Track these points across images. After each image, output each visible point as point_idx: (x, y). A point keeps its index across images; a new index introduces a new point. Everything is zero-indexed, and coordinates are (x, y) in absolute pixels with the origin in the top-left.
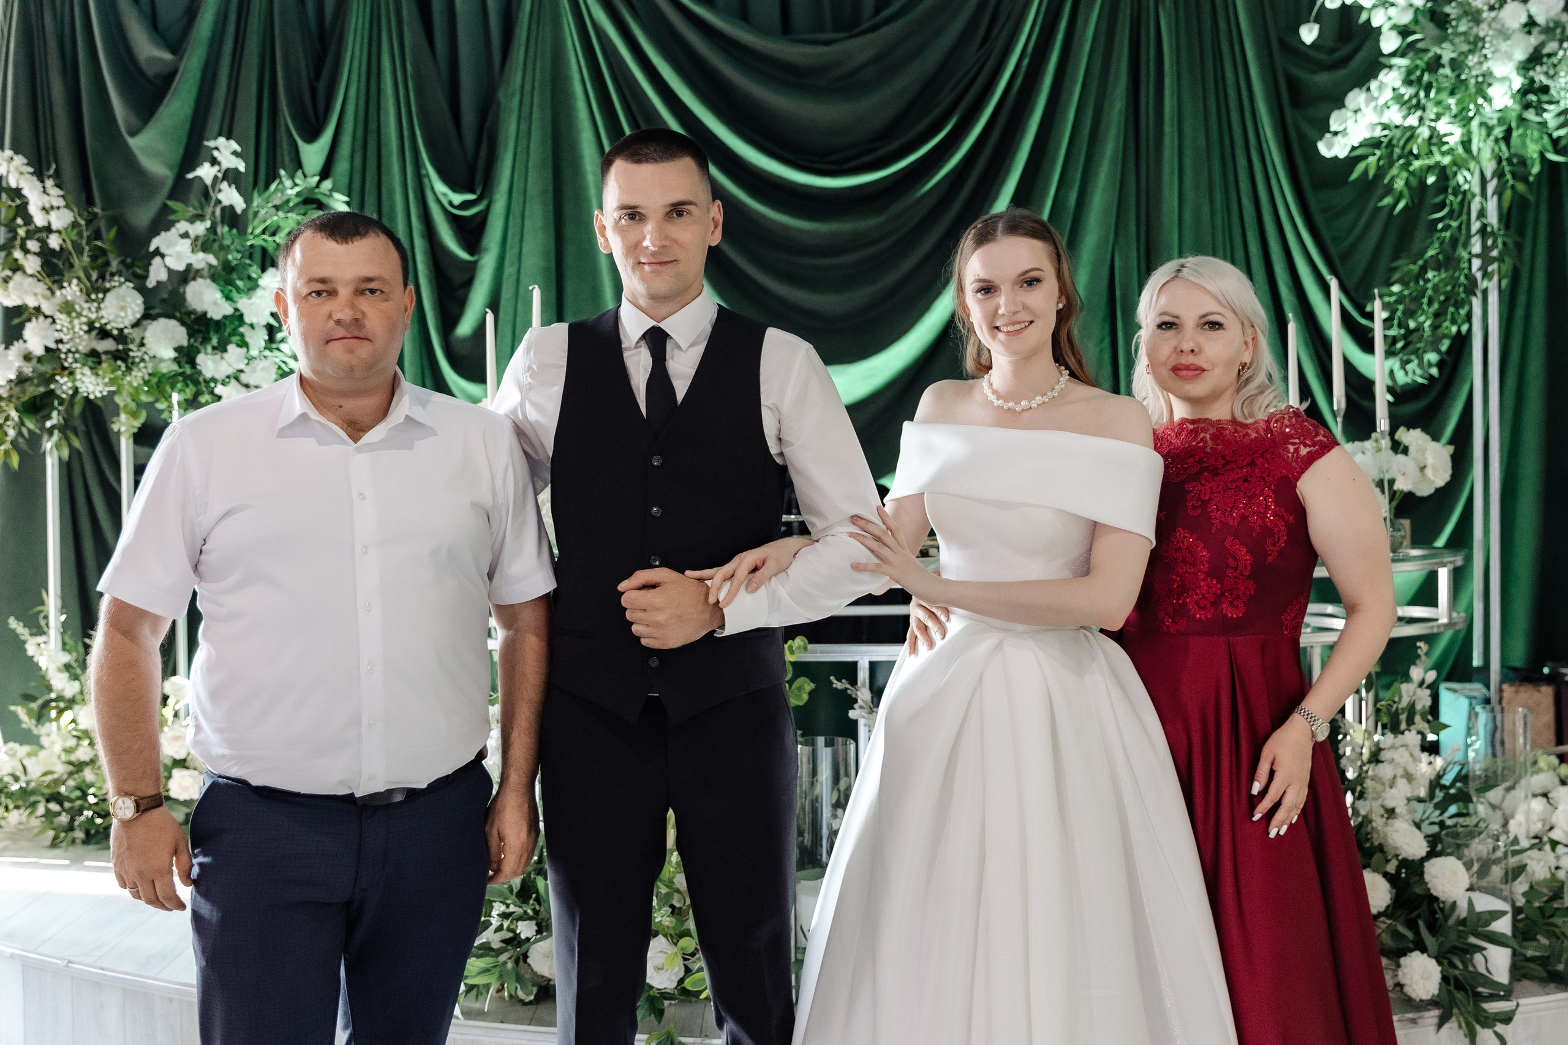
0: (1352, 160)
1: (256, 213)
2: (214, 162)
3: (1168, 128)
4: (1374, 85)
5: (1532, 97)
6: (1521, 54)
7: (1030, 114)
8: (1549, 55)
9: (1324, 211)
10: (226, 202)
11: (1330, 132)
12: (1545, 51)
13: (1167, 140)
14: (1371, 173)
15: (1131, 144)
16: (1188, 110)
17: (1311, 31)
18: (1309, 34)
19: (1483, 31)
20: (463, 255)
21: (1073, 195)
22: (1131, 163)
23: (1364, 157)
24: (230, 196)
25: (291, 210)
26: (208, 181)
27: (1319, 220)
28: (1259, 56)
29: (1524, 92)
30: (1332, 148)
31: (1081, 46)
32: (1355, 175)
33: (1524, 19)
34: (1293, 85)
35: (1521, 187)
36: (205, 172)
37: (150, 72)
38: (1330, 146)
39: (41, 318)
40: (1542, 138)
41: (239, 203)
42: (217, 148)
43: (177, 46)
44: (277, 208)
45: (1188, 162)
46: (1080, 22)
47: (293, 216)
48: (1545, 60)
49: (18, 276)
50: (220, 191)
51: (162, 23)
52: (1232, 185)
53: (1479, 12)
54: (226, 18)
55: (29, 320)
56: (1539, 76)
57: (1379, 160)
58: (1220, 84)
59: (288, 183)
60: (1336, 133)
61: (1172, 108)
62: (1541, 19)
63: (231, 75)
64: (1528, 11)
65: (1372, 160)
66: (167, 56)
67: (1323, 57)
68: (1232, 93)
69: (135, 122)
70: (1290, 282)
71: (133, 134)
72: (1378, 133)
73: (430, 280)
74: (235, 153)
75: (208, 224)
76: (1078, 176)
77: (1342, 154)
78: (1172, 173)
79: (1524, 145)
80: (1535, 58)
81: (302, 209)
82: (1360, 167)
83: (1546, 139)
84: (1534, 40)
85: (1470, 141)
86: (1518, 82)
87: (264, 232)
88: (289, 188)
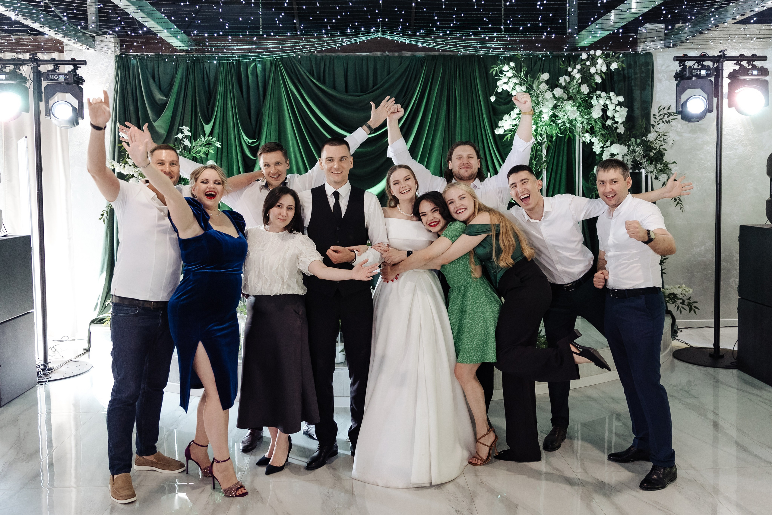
0: (504, 135)
1: (194, 147)
2: (182, 133)
3: (458, 122)
4: (512, 113)
5: (553, 118)
6: (551, 106)
7: (418, 117)
8: (559, 106)
9: (502, 146)
10: (186, 144)
11: (498, 127)
12: (559, 104)
13: (457, 125)
14: (509, 139)
15: (447, 125)
16: (463, 116)
17: (493, 98)
18: (493, 99)
19: (540, 99)
20: (253, 158)
21: (430, 141)
22: (447, 132)
23: (507, 134)
24: (187, 143)
25: (204, 146)
26: (181, 139)
27: (501, 149)
28: (484, 101)
29: (551, 117)
30: (499, 131)
31: (432, 98)
32: (505, 139)
33: (551, 96)
34: (494, 109)
35: (549, 143)
36: (180, 136)
37: (159, 103)
38: (498, 131)
39: (134, 178)
40: (556, 130)
41: (189, 145)
42: (183, 129)
43: (167, 95)
44: (200, 146)
45: (463, 132)
46: (432, 90)
47: (204, 148)
48: (558, 107)
49: (126, 165)
50: (184, 141)
51: (163, 88)
52: (476, 138)
53: (539, 94)
54: (181, 87)
55: (130, 178)
56: (556, 112)
57: (511, 135)
58: (473, 108)
59: (203, 139)
60: (500, 127)
61: (459, 116)
62: (557, 96)
63: (183, 104)
64: (553, 94)
65: (509, 135)
66: (165, 98)
67: (503, 101)
68: (476, 111)
69: (155, 118)
70: (492, 167)
71: (154, 122)
72: (511, 127)
73: (242, 165)
74: (188, 130)
75: (180, 150)
76: (432, 135)
77: (501, 134)
78: (459, 135)
79: (552, 131)
80: (555, 107)
81: (207, 146)
82: (506, 137)
83: (558, 129)
84: (555, 102)
85: (537, 130)
86: (551, 113)
87: (196, 152)
88: (203, 140)
